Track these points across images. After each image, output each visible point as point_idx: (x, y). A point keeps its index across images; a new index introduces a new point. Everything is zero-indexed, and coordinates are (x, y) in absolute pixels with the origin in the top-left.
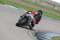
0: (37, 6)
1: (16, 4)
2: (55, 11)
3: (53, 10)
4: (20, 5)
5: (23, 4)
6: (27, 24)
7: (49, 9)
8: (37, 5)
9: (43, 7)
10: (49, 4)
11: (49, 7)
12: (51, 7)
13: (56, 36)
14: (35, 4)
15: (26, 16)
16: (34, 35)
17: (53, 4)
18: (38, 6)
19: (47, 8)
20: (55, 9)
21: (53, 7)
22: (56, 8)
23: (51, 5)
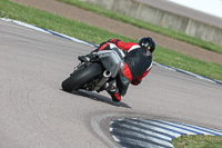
0: (120, 23)
1: (41, 16)
2: (188, 42)
3: (179, 39)
4: (58, 20)
5: (68, 17)
6: (101, 84)
7: (165, 35)
8: (121, 19)
9: (140, 27)
10: (166, 16)
11: (165, 26)
12: (170, 26)
13: (189, 133)
14: (112, 17)
15: (97, 57)
16: (111, 129)
17: (178, 17)
18: (125, 22)
19: (156, 29)
20: (187, 32)
21: (177, 26)
22: (190, 31)
23: (170, 17)
